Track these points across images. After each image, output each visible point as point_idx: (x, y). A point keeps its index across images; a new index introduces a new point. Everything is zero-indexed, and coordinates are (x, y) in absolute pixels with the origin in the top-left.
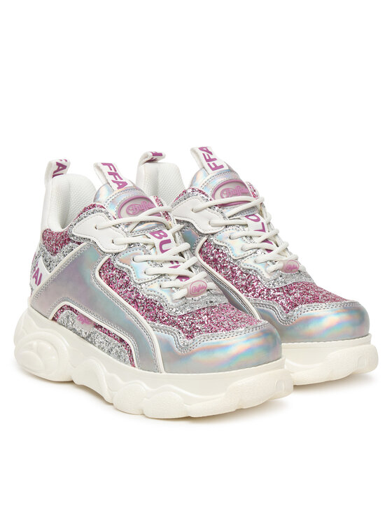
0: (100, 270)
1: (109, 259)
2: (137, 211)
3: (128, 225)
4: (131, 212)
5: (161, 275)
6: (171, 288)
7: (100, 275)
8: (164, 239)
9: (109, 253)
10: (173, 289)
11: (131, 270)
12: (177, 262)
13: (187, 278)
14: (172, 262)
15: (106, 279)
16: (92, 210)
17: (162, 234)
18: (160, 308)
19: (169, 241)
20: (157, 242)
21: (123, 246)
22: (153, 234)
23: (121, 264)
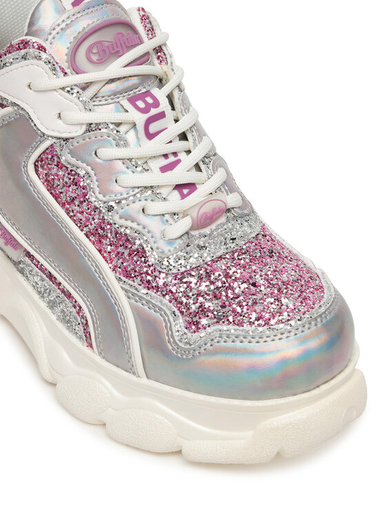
0: (37, 161)
1: (52, 146)
2: (108, 53)
3: (85, 87)
4: (95, 58)
5: (146, 188)
6: (163, 215)
7: (37, 171)
8: (154, 111)
9: (52, 137)
10: (167, 217)
11: (92, 173)
12: (175, 154)
13: (191, 186)
14: (166, 156)
15: (47, 180)
16: (23, 52)
17: (149, 100)
18: (141, 252)
19: (162, 115)
20: (141, 118)
21: (78, 128)
22: (132, 101)
23: (73, 160)
